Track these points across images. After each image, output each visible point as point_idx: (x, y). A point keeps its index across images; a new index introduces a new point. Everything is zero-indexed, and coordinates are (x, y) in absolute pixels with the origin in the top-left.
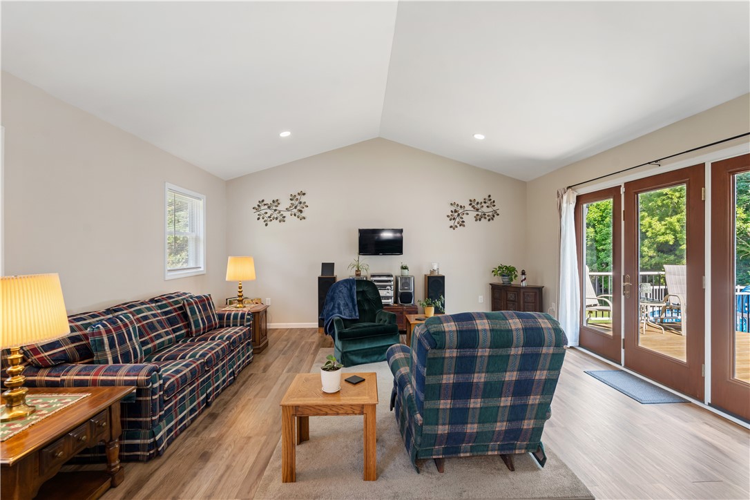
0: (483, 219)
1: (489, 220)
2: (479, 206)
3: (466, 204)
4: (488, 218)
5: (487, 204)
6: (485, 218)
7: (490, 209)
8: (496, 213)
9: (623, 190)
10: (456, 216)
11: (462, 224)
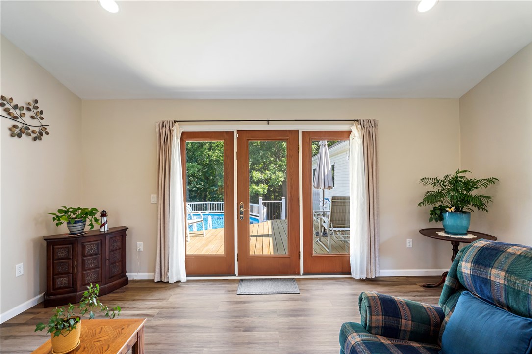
0: (23, 135)
1: (35, 139)
2: (17, 112)
4: (34, 135)
5: (32, 113)
6: (29, 134)
7: (36, 122)
8: (43, 130)
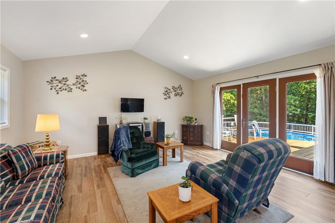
0: (177, 95)
1: (180, 96)
2: (176, 90)
3: (171, 88)
4: (180, 95)
5: (179, 89)
6: (179, 95)
7: (180, 91)
8: (182, 93)
9: (242, 86)
10: (167, 93)
11: (169, 97)
